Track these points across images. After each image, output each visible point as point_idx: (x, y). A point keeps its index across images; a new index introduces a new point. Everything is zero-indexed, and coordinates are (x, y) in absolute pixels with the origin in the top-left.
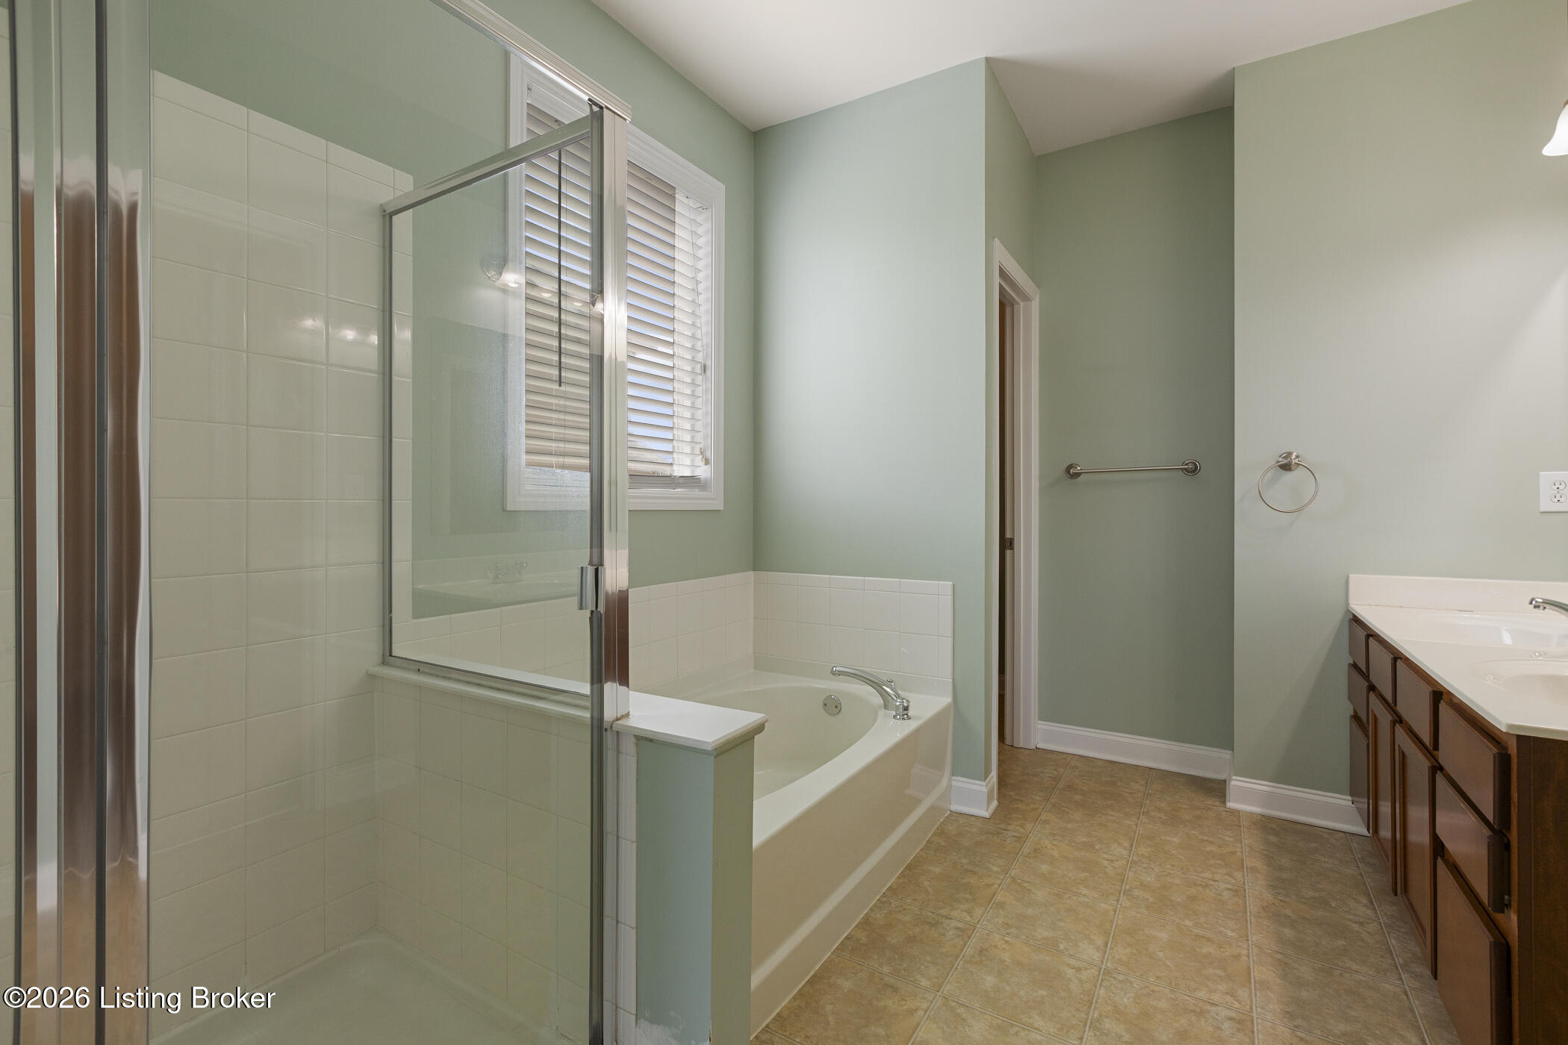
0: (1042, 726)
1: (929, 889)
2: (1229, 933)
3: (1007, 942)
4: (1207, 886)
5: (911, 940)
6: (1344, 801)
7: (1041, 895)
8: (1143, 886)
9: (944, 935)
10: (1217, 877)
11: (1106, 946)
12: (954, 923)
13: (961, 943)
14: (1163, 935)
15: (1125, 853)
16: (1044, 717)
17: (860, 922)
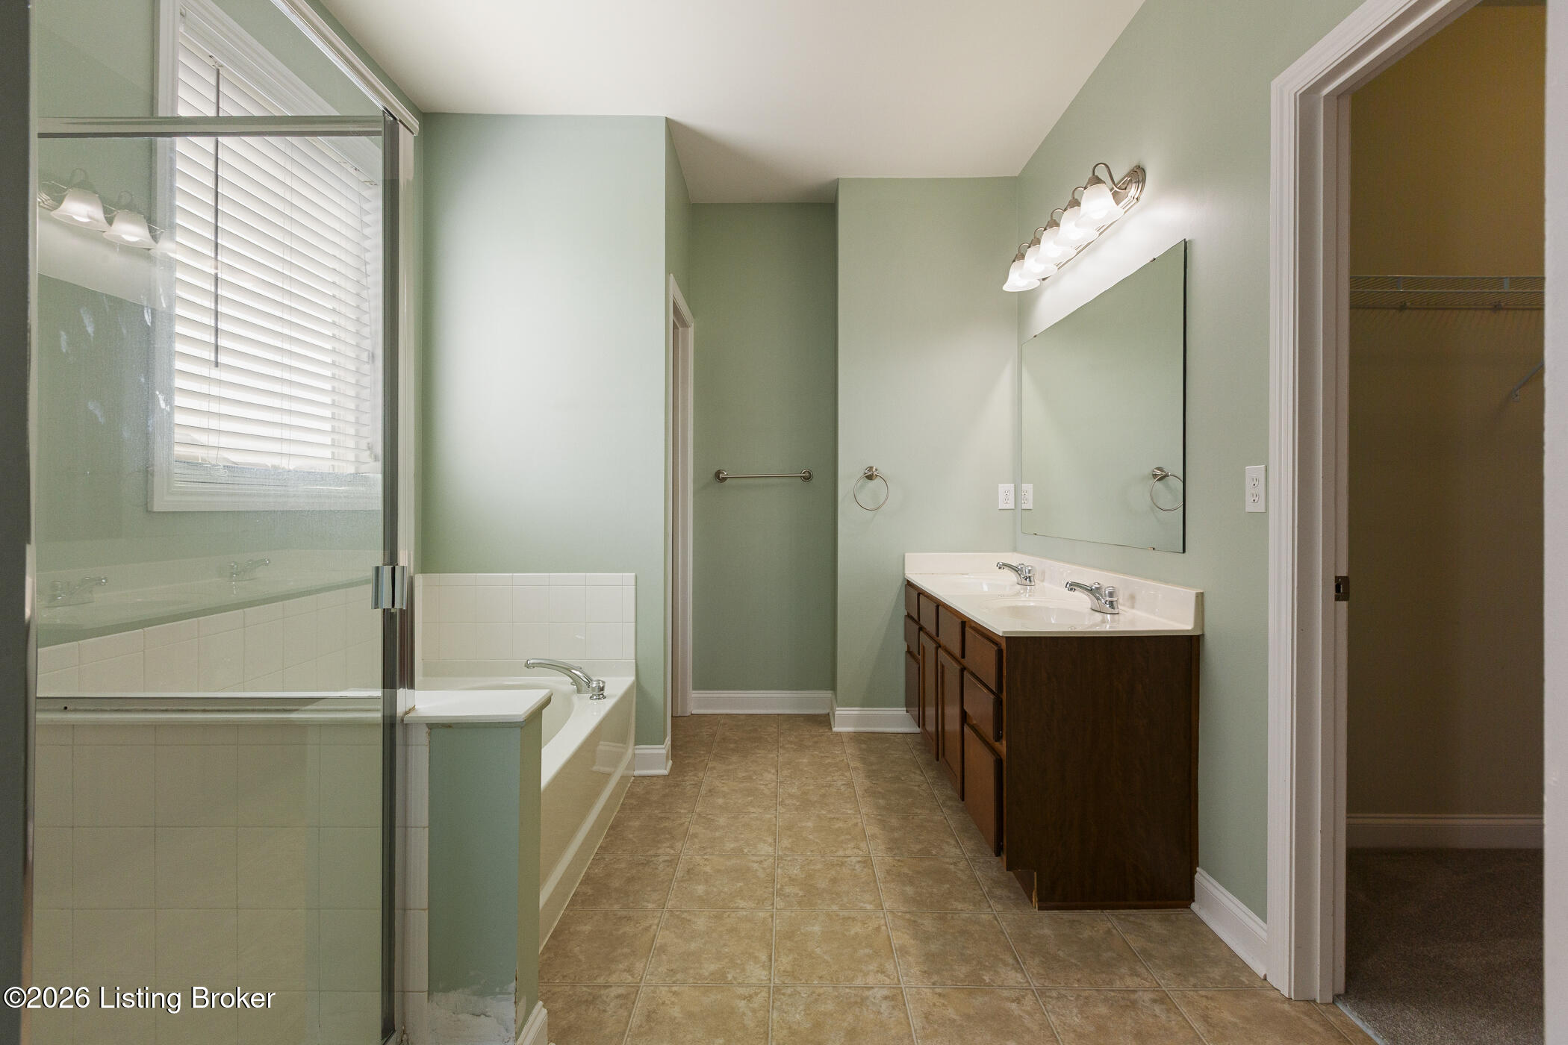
0: (694, 695)
1: (635, 840)
2: (849, 812)
3: (706, 859)
4: (830, 786)
5: (631, 880)
6: (902, 711)
7: (722, 821)
8: (791, 796)
9: (657, 869)
10: (835, 778)
11: (775, 842)
12: (661, 859)
13: (672, 870)
14: (810, 824)
15: (774, 777)
16: (697, 687)
17: (582, 880)
